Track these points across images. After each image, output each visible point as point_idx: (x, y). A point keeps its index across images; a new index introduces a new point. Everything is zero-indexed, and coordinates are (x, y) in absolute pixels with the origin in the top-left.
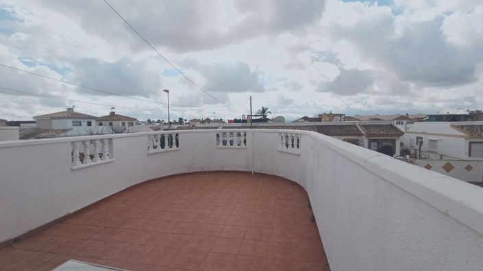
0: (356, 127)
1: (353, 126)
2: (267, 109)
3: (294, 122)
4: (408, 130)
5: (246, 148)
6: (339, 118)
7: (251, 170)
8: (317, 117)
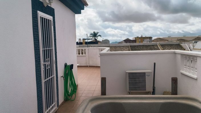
0: (157, 46)
1: (155, 45)
2: (98, 33)
3: (119, 43)
4: (195, 48)
5: (85, 56)
6: (148, 40)
7: (88, 65)
8: (134, 39)
